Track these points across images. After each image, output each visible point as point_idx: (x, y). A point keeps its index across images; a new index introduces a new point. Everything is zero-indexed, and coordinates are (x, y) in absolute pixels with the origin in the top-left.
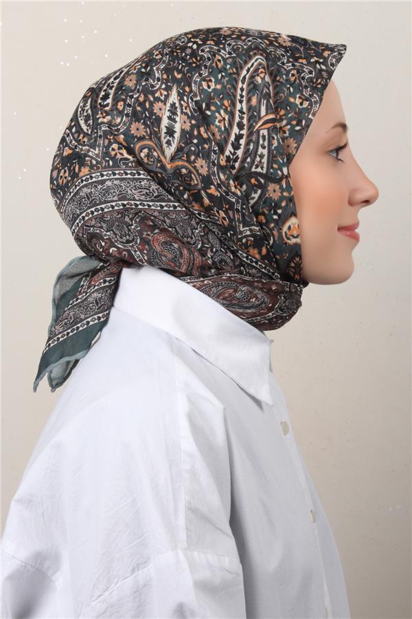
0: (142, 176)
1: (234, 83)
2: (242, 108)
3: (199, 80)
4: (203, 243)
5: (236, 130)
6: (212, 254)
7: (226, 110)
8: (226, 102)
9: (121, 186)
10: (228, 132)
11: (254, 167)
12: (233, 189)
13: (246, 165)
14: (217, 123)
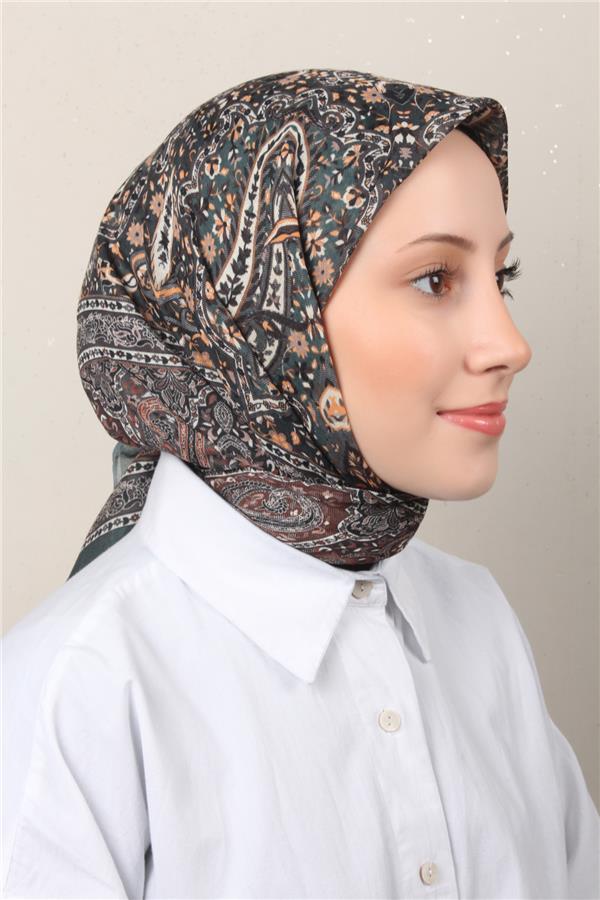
0: (123, 310)
1: (248, 167)
2: (252, 207)
3: (202, 160)
4: (201, 420)
5: (240, 243)
6: (216, 438)
7: (228, 210)
8: (229, 198)
9: (102, 323)
10: (229, 245)
11: (266, 303)
12: (228, 338)
13: (255, 299)
14: (214, 230)
